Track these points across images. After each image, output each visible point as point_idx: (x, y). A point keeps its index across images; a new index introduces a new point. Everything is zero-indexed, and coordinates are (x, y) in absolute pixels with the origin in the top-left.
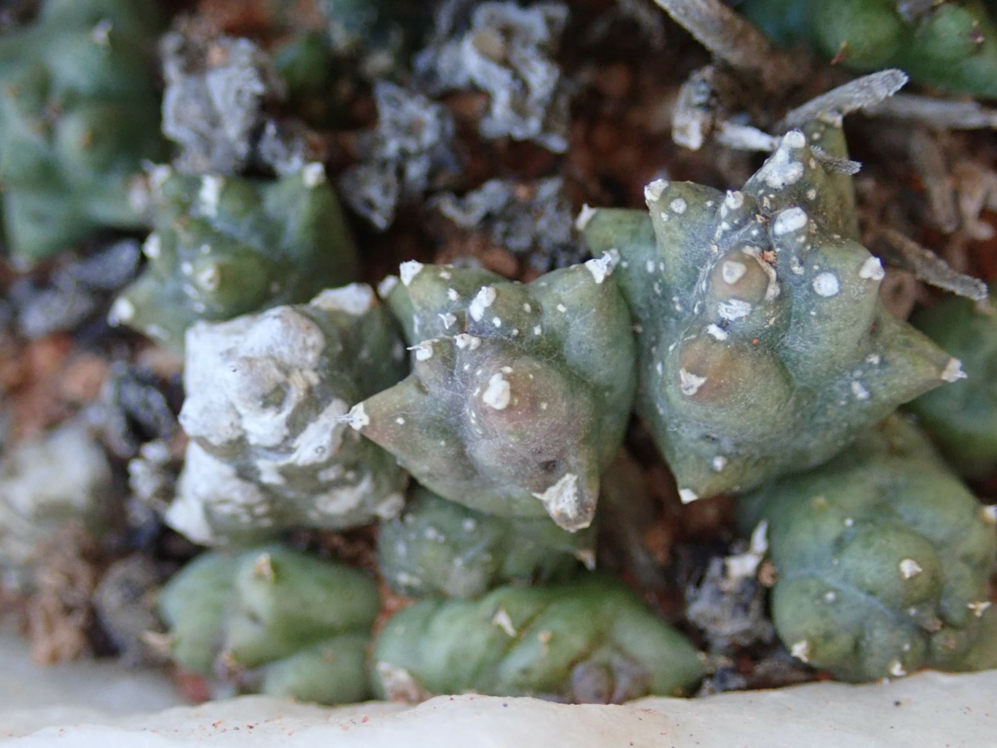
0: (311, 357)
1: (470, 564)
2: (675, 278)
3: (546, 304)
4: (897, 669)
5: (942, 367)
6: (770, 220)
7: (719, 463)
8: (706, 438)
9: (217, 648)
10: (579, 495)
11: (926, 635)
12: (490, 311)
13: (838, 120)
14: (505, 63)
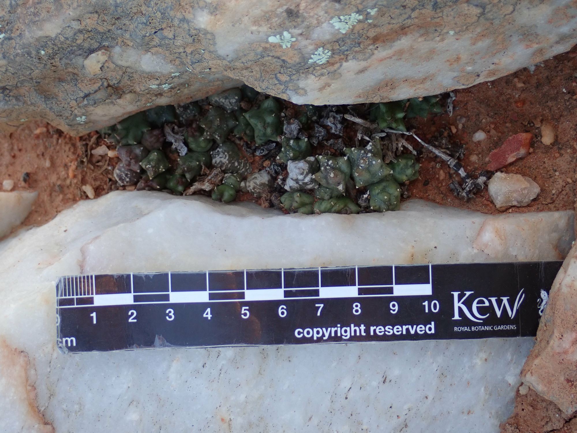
0: (307, 168)
1: (328, 195)
2: (356, 160)
3: (339, 162)
4: (384, 211)
5: (390, 172)
6: (367, 154)
7: (361, 183)
8: (360, 180)
9: (291, 206)
10: (343, 187)
11: (388, 206)
12: (331, 164)
13: (378, 138)
14: (334, 124)
